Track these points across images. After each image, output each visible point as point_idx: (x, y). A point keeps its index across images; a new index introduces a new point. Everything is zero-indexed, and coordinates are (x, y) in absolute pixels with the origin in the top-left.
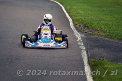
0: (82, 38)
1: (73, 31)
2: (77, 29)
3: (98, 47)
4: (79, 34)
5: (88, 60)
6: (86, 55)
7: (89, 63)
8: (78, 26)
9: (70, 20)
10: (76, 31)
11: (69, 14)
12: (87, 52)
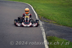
0: (42, 24)
5: (46, 37)
6: (45, 34)
7: (47, 39)
8: (40, 18)
9: (36, 14)
11: (35, 11)
12: (45, 32)
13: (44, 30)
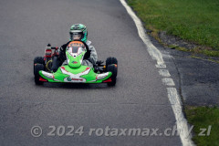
0: (165, 59)
1: (144, 46)
2: (153, 40)
3: (201, 80)
4: (158, 51)
7: (186, 116)
8: (154, 34)
9: (138, 22)
10: (151, 46)
12: (180, 93)
13: (173, 84)
